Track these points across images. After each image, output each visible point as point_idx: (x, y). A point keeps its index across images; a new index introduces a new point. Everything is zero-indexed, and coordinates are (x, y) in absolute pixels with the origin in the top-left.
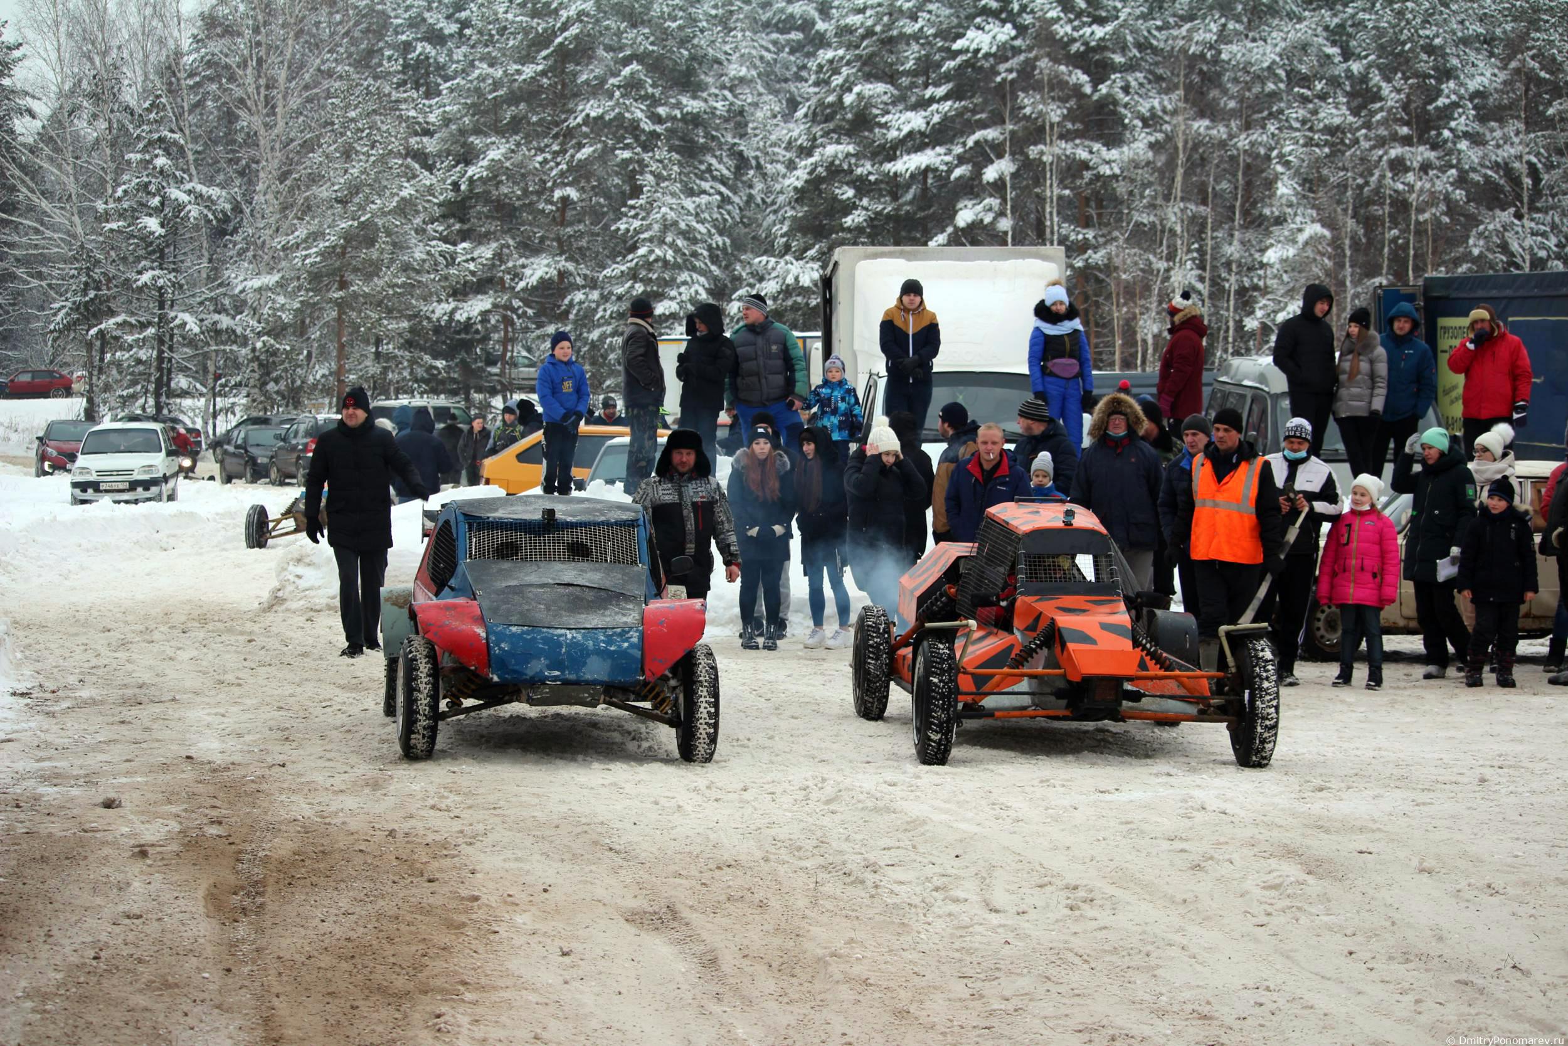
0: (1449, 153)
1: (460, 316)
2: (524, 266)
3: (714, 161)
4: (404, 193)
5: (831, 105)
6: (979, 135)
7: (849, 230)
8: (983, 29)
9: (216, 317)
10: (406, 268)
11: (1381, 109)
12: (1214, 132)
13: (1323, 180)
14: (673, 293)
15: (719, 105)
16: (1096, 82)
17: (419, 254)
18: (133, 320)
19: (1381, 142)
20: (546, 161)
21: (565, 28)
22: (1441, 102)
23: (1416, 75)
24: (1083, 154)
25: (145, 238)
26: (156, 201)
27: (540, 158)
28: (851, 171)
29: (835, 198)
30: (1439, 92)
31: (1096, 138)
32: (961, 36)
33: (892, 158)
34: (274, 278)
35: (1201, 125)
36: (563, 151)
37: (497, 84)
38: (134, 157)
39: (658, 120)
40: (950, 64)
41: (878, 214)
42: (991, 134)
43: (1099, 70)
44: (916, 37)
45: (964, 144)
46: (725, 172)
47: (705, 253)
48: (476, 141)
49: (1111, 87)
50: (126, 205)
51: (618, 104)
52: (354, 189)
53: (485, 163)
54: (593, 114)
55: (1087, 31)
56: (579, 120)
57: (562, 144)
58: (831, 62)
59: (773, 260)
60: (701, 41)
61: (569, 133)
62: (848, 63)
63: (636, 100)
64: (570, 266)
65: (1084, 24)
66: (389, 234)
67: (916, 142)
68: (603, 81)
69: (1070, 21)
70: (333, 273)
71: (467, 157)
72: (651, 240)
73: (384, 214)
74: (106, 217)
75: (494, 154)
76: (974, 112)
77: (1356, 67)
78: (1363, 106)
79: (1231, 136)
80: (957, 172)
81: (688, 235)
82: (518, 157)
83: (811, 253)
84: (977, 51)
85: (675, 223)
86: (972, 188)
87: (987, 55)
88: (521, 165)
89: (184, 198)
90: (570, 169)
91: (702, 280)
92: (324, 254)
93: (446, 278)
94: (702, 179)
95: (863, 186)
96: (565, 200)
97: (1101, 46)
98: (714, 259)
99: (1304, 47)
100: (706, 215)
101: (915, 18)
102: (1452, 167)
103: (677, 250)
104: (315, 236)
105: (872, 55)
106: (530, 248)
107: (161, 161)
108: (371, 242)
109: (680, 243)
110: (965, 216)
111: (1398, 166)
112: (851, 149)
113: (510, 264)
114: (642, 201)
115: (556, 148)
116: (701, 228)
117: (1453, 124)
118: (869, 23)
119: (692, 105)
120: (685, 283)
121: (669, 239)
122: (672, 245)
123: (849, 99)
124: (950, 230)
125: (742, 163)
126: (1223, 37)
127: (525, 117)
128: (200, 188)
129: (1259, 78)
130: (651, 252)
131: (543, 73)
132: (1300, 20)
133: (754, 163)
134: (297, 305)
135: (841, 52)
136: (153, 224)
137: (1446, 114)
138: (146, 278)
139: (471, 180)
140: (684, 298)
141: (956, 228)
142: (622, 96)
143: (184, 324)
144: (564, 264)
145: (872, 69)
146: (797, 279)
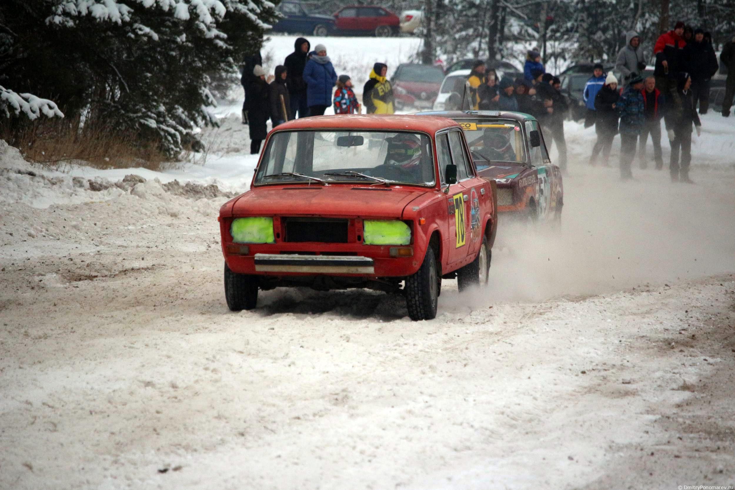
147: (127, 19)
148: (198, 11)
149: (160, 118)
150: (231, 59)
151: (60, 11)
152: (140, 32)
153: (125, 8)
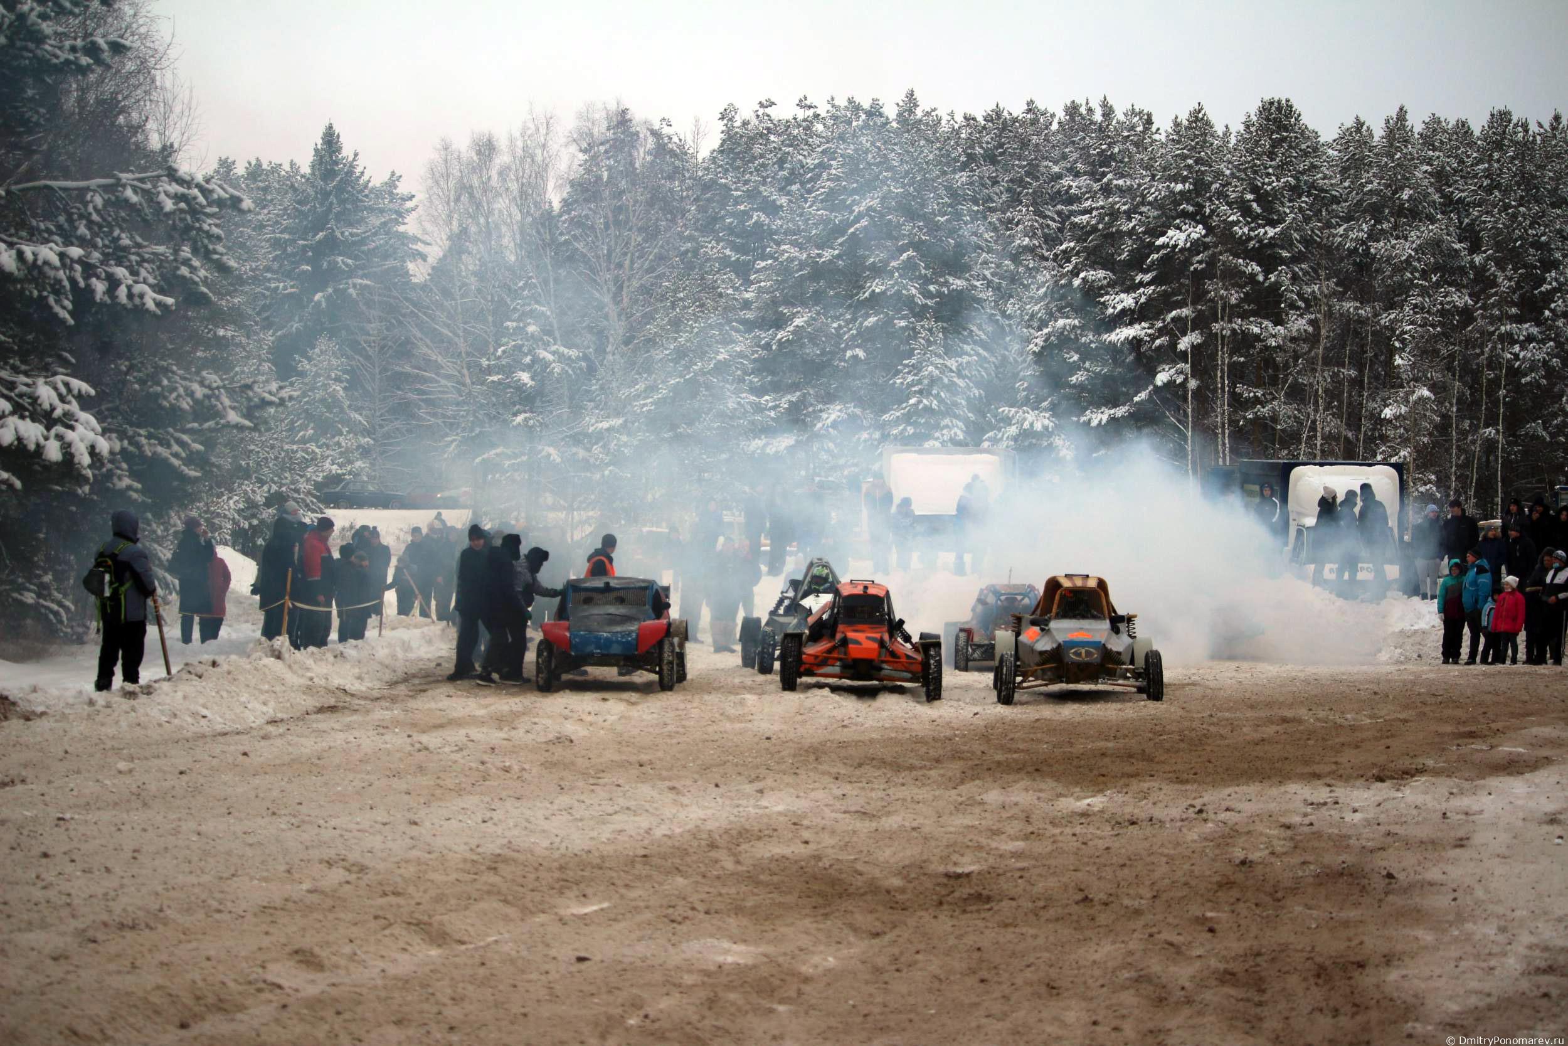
0: (1550, 328)
1: (770, 450)
2: (821, 411)
3: (975, 329)
4: (720, 357)
5: (1063, 286)
6: (1174, 313)
7: (1074, 386)
8: (1180, 229)
9: (574, 450)
10: (722, 415)
11: (1496, 294)
12: (1362, 312)
13: (1436, 352)
14: (937, 434)
15: (978, 284)
16: (1267, 272)
17: (731, 404)
18: (509, 452)
19: (1494, 320)
20: (840, 327)
21: (857, 220)
22: (1545, 287)
23: (1525, 266)
24: (1256, 330)
25: (520, 387)
26: (528, 359)
27: (835, 325)
28: (1077, 339)
29: (1064, 361)
30: (1543, 281)
31: (1267, 318)
32: (1163, 234)
33: (1110, 330)
34: (617, 422)
35: (1349, 306)
36: (854, 320)
37: (802, 266)
38: (511, 324)
39: (928, 295)
40: (1156, 256)
41: (1097, 374)
42: (1185, 312)
43: (1269, 263)
44: (1131, 232)
45: (1164, 320)
46: (984, 336)
47: (963, 403)
48: (785, 310)
49: (1278, 276)
50: (504, 362)
51: (896, 283)
52: (681, 355)
53: (791, 328)
54: (878, 290)
55: (1262, 231)
56: (867, 295)
57: (854, 314)
58: (1064, 252)
59: (1013, 410)
60: (966, 231)
61: (860, 305)
62: (1078, 254)
63: (911, 280)
64: (858, 412)
65: (1260, 226)
66: (708, 388)
67: (1128, 317)
68: (887, 264)
69: (1248, 223)
70: (665, 418)
71: (779, 322)
72: (920, 392)
73: (704, 374)
74: (489, 371)
75: (798, 322)
76: (1174, 294)
77: (1478, 259)
78: (1483, 291)
79: (1376, 315)
80: (1158, 342)
81: (951, 388)
82: (817, 324)
83: (1045, 404)
84: (1175, 246)
85: (940, 379)
86: (1171, 354)
87: (1183, 250)
88: (820, 330)
89: (550, 357)
90: (859, 333)
91: (960, 424)
92: (657, 404)
93: (753, 423)
94: (965, 342)
95: (1086, 354)
96: (855, 357)
97: (1273, 243)
98: (971, 408)
99: (1435, 244)
100: (967, 372)
101: (1130, 219)
102: (1551, 340)
103: (941, 401)
104: (652, 389)
105: (1096, 247)
106: (825, 397)
107: (532, 329)
108: (694, 395)
109: (942, 395)
110: (1161, 378)
111: (1509, 339)
112: (1076, 322)
113: (811, 409)
114: (913, 361)
115: (848, 316)
116: (961, 383)
117: (1553, 306)
118: (1094, 222)
119: (958, 283)
120: (947, 426)
121: (934, 392)
122: (937, 396)
123: (1077, 282)
124: (1151, 388)
125: (998, 331)
126: (1373, 236)
127: (824, 291)
128: (562, 349)
129: (1399, 269)
130: (920, 402)
131: (839, 257)
132: (1433, 220)
133: (1007, 329)
134: (636, 443)
135: (1072, 244)
136: (525, 377)
137: (1548, 297)
138: (520, 419)
139: (780, 342)
140: (946, 437)
141: (1155, 386)
142: (901, 276)
143: (549, 455)
144: (852, 410)
145: (1095, 258)
146: (1032, 425)
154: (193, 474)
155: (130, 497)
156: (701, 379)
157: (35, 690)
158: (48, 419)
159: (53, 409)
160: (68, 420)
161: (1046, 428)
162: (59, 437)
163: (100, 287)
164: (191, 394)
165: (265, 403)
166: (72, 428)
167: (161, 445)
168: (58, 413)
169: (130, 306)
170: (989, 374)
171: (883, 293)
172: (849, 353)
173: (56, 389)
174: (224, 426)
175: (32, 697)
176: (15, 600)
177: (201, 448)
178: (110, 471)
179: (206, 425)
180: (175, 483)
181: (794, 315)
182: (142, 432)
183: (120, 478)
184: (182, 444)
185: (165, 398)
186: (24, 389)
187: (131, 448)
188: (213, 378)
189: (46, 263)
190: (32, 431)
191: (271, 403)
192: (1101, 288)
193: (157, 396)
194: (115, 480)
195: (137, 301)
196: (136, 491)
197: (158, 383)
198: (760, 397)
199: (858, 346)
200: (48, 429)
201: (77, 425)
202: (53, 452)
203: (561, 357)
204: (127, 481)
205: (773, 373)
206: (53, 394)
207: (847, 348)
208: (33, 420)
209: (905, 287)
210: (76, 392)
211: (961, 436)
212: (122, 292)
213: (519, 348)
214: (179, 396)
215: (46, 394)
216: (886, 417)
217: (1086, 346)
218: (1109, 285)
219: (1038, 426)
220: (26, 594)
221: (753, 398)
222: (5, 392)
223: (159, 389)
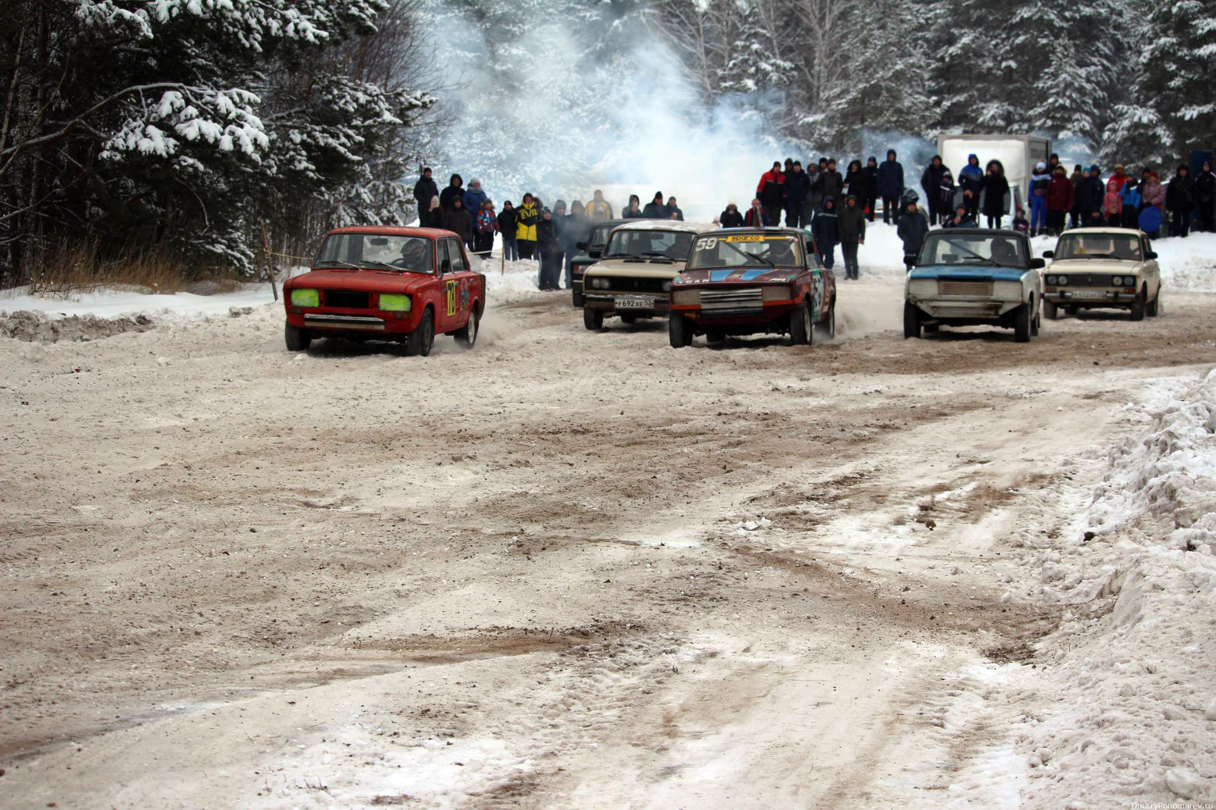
2: (983, 108)
3: (1100, 45)
4: (898, 67)
5: (1165, 13)
7: (1173, 89)
10: (899, 111)
14: (1070, 126)
15: (1102, 11)
17: (907, 103)
20: (997, 44)
25: (747, 92)
26: (752, 70)
27: (994, 42)
28: (1175, 53)
29: (1165, 70)
33: (1199, 46)
34: (819, 117)
36: (1008, 38)
38: (739, 43)
39: (1065, 19)
41: (1190, 80)
46: (1107, 51)
47: (1091, 102)
48: (955, 31)
50: (734, 72)
51: (1040, 10)
52: (867, 66)
53: (959, 45)
54: (1026, 16)
56: (1018, 19)
57: (1008, 34)
59: (1126, 107)
61: (1012, 27)
63: (1051, 8)
64: (1011, 109)
66: (889, 90)
70: (855, 114)
71: (951, 41)
72: (1057, 94)
73: (884, 80)
74: (723, 79)
75: (965, 40)
81: (1081, 90)
82: (980, 42)
83: (1151, 103)
85: (1072, 84)
88: (981, 46)
89: (769, 68)
90: (1012, 50)
91: (1088, 118)
92: (850, 103)
93: (923, 118)
94: (1093, 55)
95: (1183, 64)
96: (1008, 68)
98: (1096, 104)
100: (1093, 79)
103: (1073, 100)
104: (844, 92)
106: (986, 97)
107: (755, 46)
108: (879, 95)
109: (1074, 95)
113: (975, 107)
114: (1051, 70)
115: (1004, 36)
116: (1088, 87)
119: (1087, 11)
120: (1077, 120)
121: (1068, 93)
122: (1070, 97)
123: (1175, 10)
125: (1119, 48)
127: (986, 17)
128: (780, 62)
130: (1056, 101)
133: (1126, 46)
134: (833, 133)
136: (750, 83)
139: (951, 55)
140: (1077, 128)
142: (1043, 5)
144: (1007, 107)
146: (1140, 119)
147: (172, 151)
148: (241, 142)
149: (232, 244)
150: (323, 189)
151: (108, 146)
152: (184, 164)
153: (172, 142)
154: (356, 158)
155: (307, 176)
156: (883, 84)
157: (166, 312)
158: (224, 120)
159: (229, 112)
160: (239, 121)
161: (1151, 121)
162: (232, 133)
163: (275, 25)
164: (356, 100)
165: (412, 106)
166: (242, 126)
167: (333, 137)
168: (232, 116)
169: (296, 38)
170: (1110, 79)
171: (1030, 18)
172: (1004, 64)
173: (231, 98)
174: (380, 123)
175: (164, 317)
176: (209, 250)
177: (362, 139)
178: (292, 157)
179: (367, 123)
180: (345, 165)
181: (962, 35)
182: (317, 128)
183: (300, 162)
184: (348, 137)
185: (336, 103)
186: (209, 99)
187: (309, 140)
188: (374, 89)
189: (223, 7)
190: (211, 129)
191: (416, 106)
192: (1193, 14)
193: (329, 102)
194: (296, 163)
195: (302, 34)
196: (312, 171)
197: (331, 93)
198: (929, 97)
199: (1012, 58)
200: (224, 128)
201: (246, 124)
202: (227, 144)
203: (777, 67)
204: (304, 164)
205: (947, 80)
206: (230, 102)
207: (1003, 59)
208: (214, 121)
209: (1046, 13)
210: (246, 100)
211: (1088, 127)
212: (291, 28)
213: (745, 61)
214: (347, 102)
215: (223, 102)
216: (1031, 113)
217: (1181, 59)
218: (1199, 12)
219: (1145, 120)
220: (217, 246)
221: (923, 98)
222: (194, 100)
223: (330, 97)
